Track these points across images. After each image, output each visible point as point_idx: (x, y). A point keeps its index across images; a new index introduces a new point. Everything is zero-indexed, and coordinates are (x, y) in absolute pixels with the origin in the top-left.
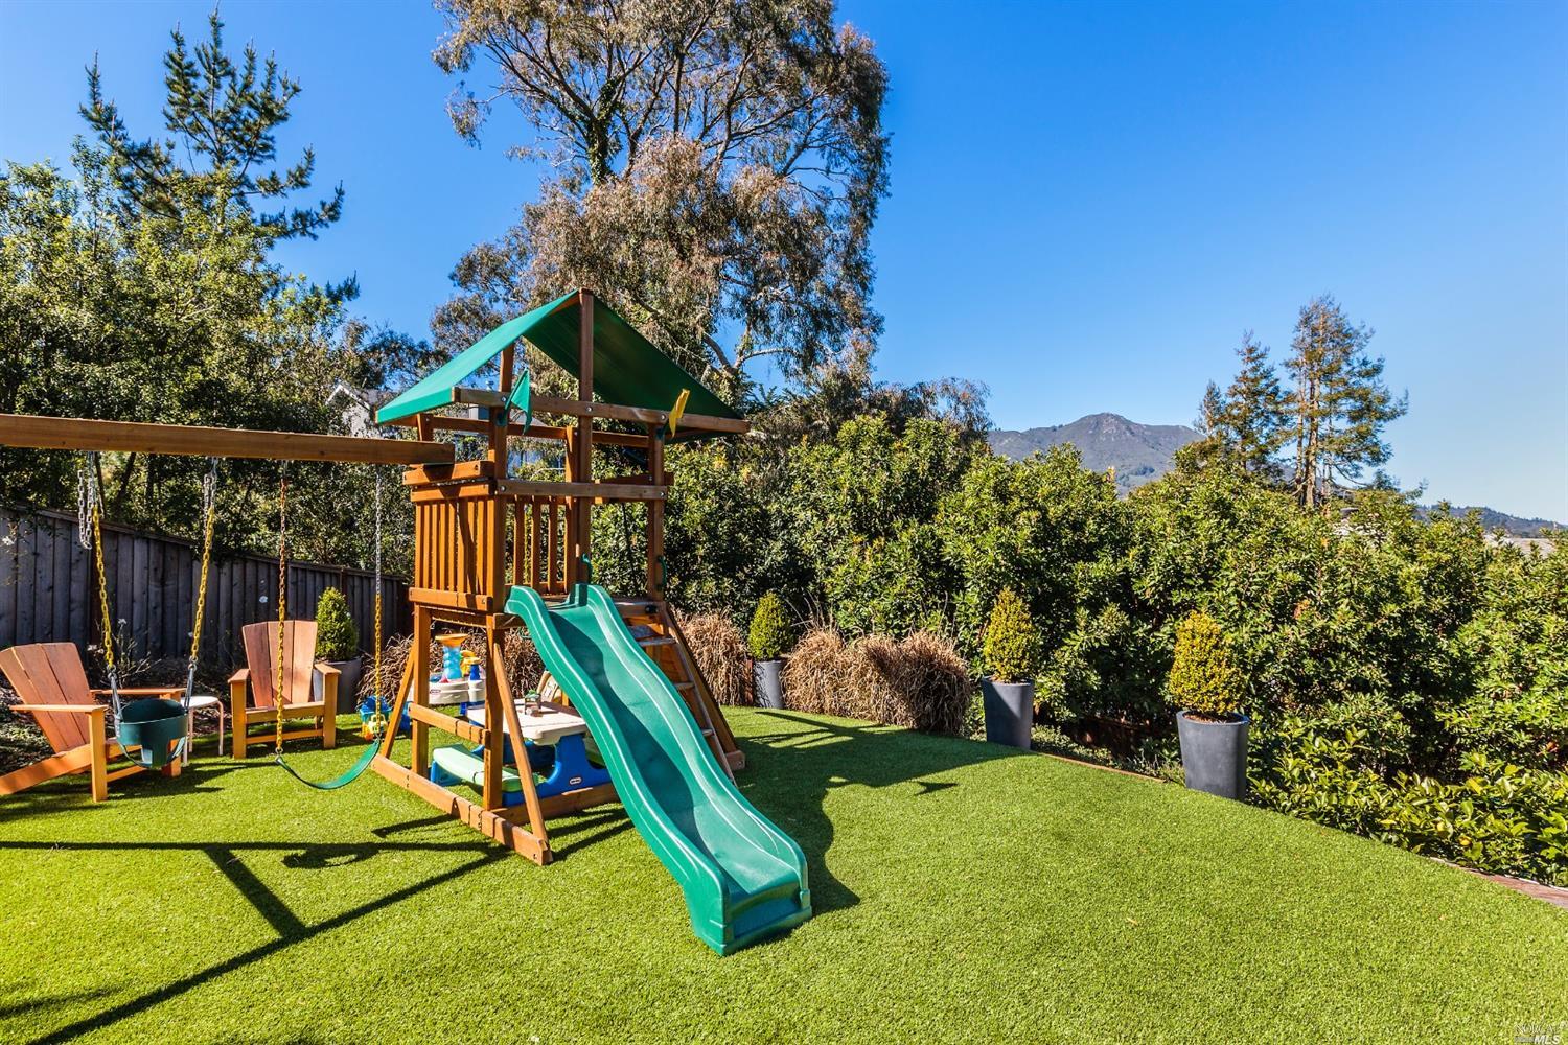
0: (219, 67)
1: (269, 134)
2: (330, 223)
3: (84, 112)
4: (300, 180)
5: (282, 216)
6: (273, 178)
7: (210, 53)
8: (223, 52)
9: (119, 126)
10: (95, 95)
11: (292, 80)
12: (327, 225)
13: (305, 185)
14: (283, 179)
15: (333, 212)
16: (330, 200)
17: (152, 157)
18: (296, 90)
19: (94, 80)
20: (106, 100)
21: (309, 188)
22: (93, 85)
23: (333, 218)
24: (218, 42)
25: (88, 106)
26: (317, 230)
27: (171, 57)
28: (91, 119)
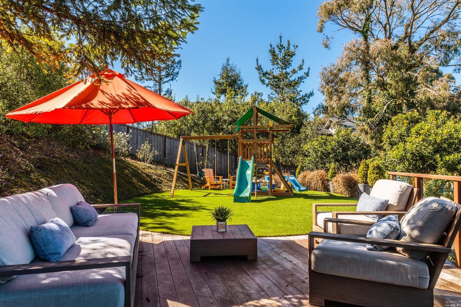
0: (281, 47)
1: (291, 60)
2: (307, 77)
3: (256, 68)
4: (301, 68)
5: (295, 79)
6: (294, 70)
7: (279, 44)
8: (282, 43)
9: (262, 69)
10: (257, 64)
11: (296, 44)
12: (306, 78)
13: (302, 69)
14: (296, 69)
15: (307, 74)
16: (306, 72)
17: (268, 74)
18: (297, 46)
19: (257, 60)
20: (259, 64)
21: (303, 70)
22: (257, 62)
23: (308, 76)
24: (281, 41)
25: (257, 67)
26: (304, 80)
27: (270, 50)
28: (257, 69)
